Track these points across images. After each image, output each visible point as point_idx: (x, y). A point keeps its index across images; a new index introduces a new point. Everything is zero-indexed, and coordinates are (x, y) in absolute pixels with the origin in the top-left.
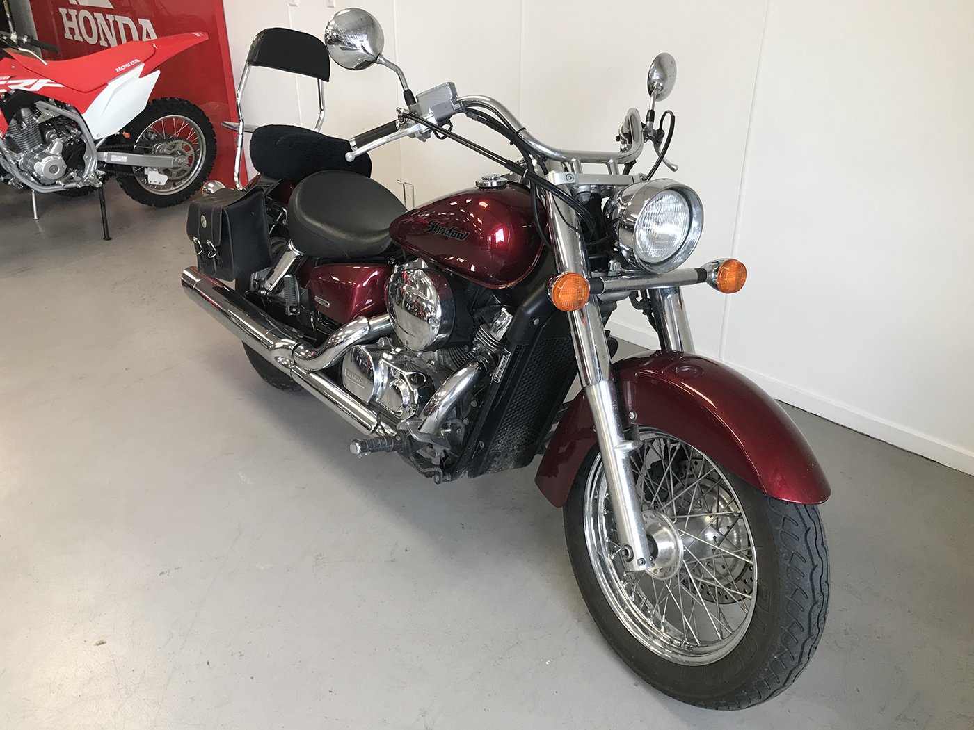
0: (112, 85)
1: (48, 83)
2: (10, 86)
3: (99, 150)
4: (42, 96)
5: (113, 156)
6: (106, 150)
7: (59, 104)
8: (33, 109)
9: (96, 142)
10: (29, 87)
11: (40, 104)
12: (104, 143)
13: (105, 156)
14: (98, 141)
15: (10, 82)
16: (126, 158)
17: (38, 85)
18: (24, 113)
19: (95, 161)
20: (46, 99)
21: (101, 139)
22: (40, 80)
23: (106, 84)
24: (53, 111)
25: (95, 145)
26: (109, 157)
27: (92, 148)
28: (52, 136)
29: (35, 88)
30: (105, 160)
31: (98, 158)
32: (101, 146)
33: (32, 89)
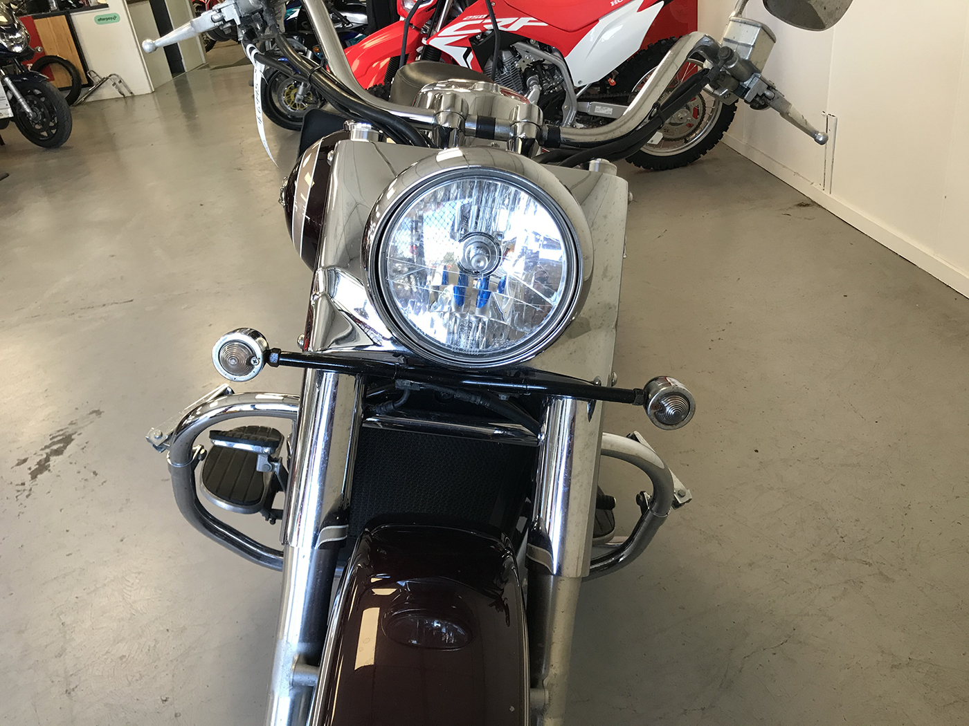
0: (603, 22)
1: (530, 21)
2: (485, 26)
3: (579, 100)
4: (522, 36)
5: (597, 107)
6: (590, 100)
7: (543, 47)
8: (514, 52)
10: (507, 26)
11: (520, 46)
12: (586, 91)
13: (588, 107)
14: (580, 88)
17: (516, 24)
18: (506, 56)
19: (574, 112)
20: (526, 40)
21: (584, 86)
23: (597, 21)
24: (534, 54)
25: (576, 93)
27: (572, 96)
28: (532, 82)
29: (514, 28)
30: (589, 111)
31: (578, 107)
32: (582, 95)
33: (510, 29)
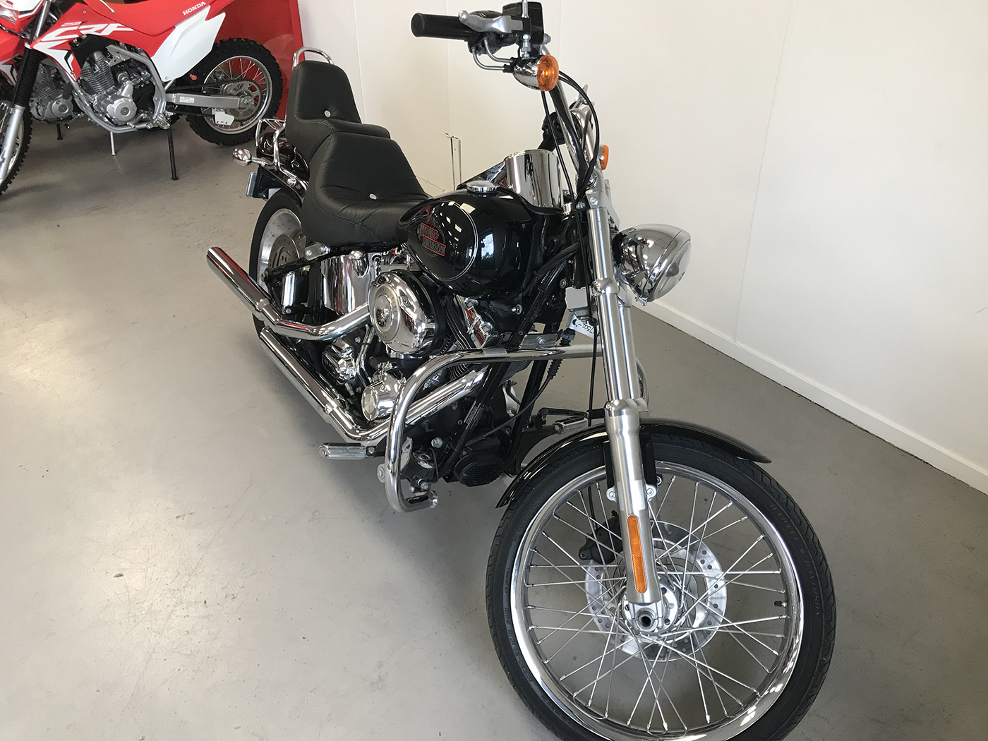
0: (180, 29)
1: (118, 27)
2: (82, 32)
3: (167, 92)
4: (112, 40)
5: (181, 97)
6: (175, 92)
7: (130, 48)
8: (105, 53)
9: (164, 84)
10: (100, 31)
11: (111, 48)
12: (172, 84)
13: (173, 97)
14: (167, 83)
15: (82, 27)
17: (108, 29)
18: (97, 56)
19: (164, 104)
20: (117, 43)
21: (171, 81)
22: (111, 25)
23: (174, 28)
24: (124, 54)
25: (164, 87)
26: (178, 98)
27: (162, 90)
28: (123, 79)
29: (106, 33)
30: (174, 101)
31: (167, 98)
32: (170, 87)
33: (103, 34)
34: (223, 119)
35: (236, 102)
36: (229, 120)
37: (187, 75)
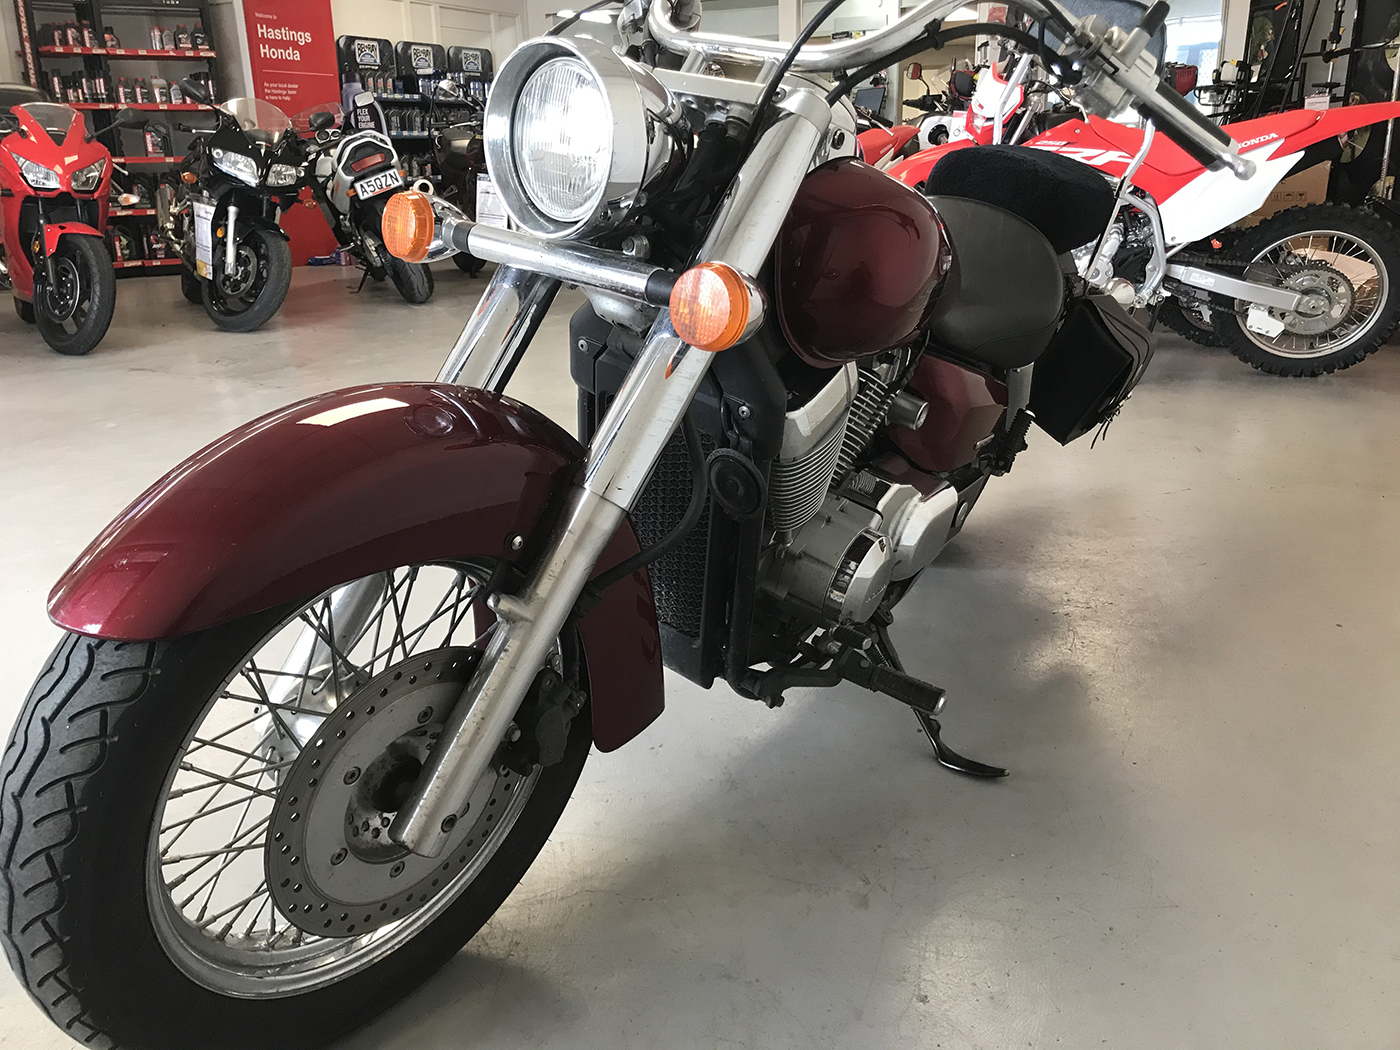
9: (1167, 249)
15: (1064, 149)
16: (1213, 281)
22: (1110, 152)
26: (1189, 275)
34: (1261, 323)
35: (1289, 299)
36: (1275, 327)
37: (1207, 240)
